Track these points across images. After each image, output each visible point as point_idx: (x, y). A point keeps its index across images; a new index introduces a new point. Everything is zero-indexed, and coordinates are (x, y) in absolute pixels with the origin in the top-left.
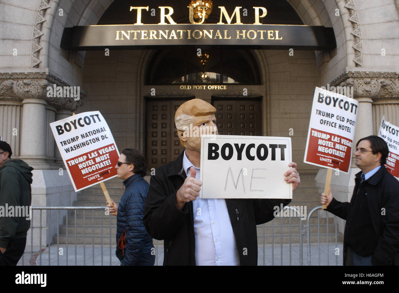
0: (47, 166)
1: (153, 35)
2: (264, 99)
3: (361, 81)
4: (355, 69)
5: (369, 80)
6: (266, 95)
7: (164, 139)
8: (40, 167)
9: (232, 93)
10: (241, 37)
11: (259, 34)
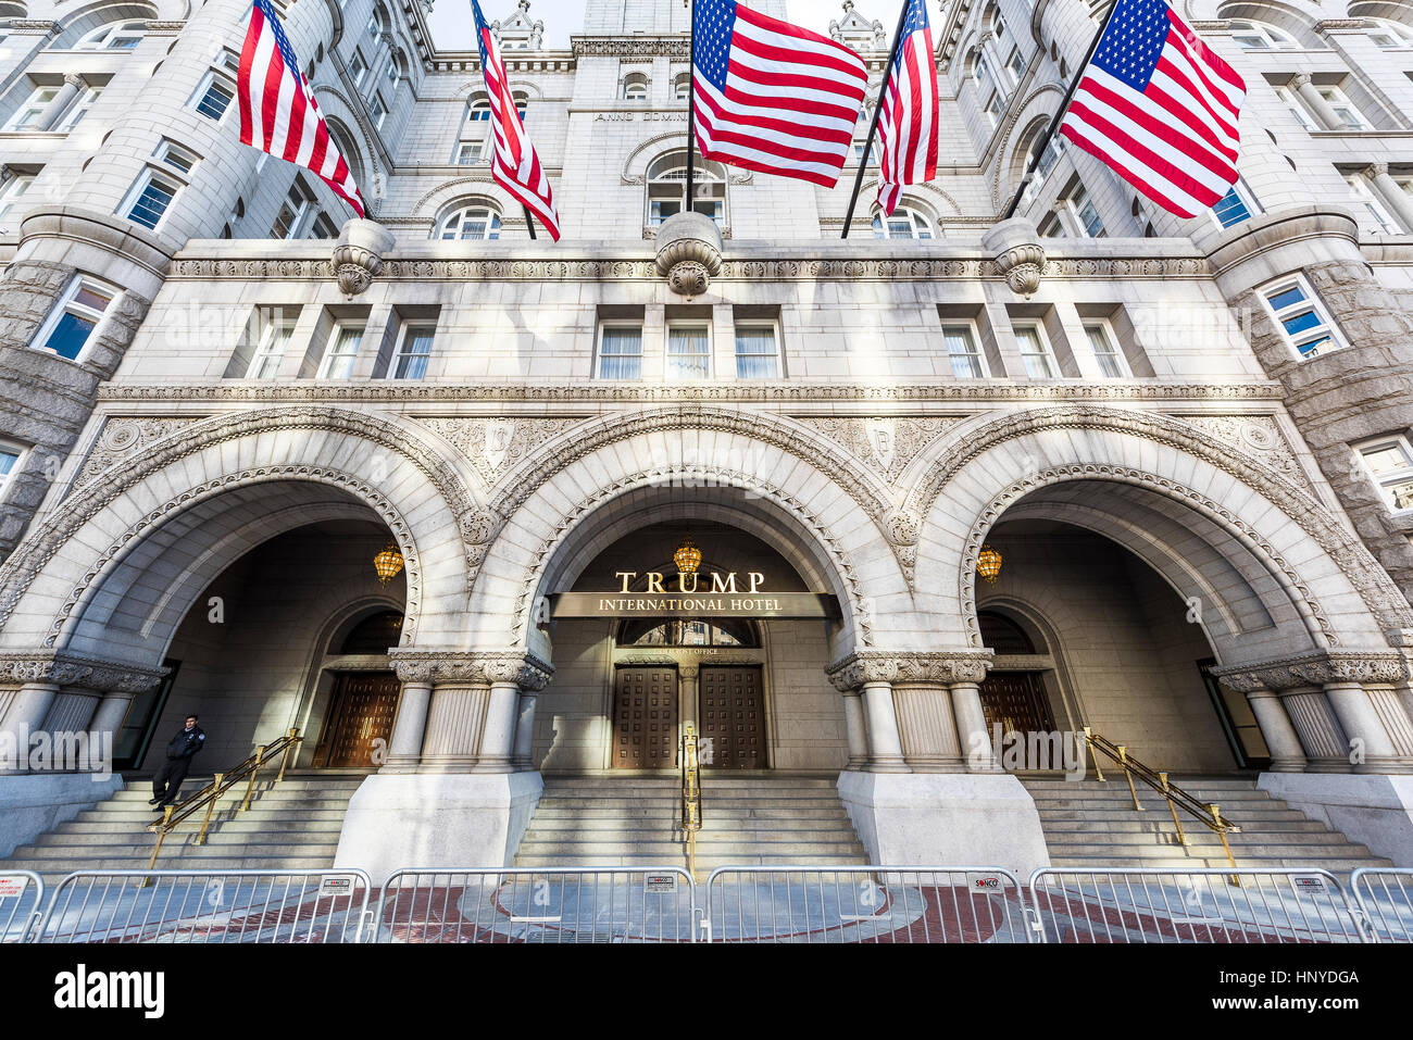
0: (510, 769)
1: (640, 605)
2: (765, 666)
3: (874, 663)
4: (865, 649)
5: (882, 661)
6: (768, 662)
7: (638, 721)
8: (505, 770)
9: (725, 659)
10: (736, 607)
11: (755, 603)
